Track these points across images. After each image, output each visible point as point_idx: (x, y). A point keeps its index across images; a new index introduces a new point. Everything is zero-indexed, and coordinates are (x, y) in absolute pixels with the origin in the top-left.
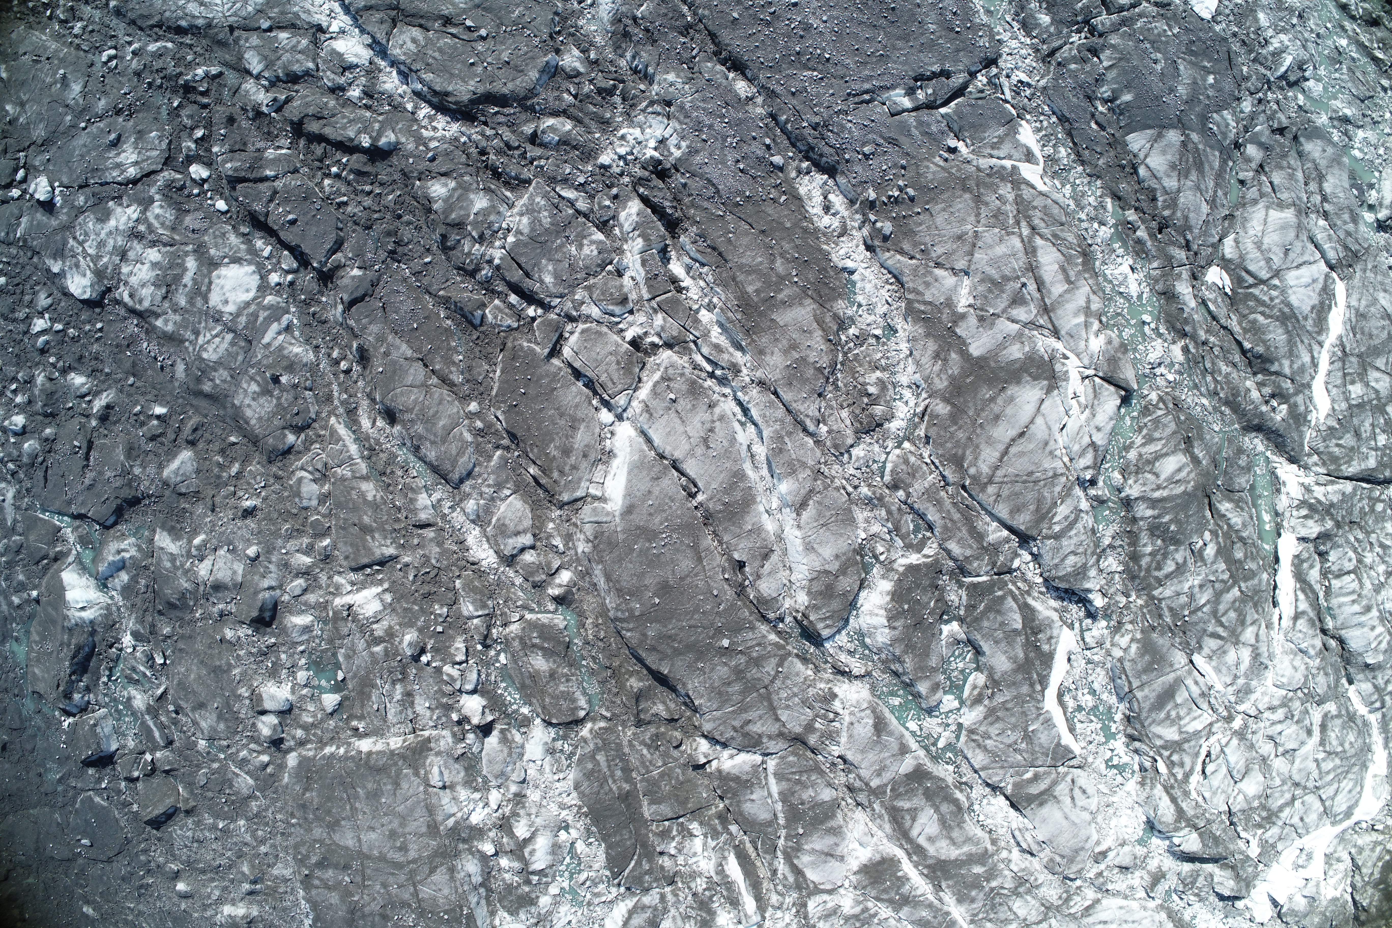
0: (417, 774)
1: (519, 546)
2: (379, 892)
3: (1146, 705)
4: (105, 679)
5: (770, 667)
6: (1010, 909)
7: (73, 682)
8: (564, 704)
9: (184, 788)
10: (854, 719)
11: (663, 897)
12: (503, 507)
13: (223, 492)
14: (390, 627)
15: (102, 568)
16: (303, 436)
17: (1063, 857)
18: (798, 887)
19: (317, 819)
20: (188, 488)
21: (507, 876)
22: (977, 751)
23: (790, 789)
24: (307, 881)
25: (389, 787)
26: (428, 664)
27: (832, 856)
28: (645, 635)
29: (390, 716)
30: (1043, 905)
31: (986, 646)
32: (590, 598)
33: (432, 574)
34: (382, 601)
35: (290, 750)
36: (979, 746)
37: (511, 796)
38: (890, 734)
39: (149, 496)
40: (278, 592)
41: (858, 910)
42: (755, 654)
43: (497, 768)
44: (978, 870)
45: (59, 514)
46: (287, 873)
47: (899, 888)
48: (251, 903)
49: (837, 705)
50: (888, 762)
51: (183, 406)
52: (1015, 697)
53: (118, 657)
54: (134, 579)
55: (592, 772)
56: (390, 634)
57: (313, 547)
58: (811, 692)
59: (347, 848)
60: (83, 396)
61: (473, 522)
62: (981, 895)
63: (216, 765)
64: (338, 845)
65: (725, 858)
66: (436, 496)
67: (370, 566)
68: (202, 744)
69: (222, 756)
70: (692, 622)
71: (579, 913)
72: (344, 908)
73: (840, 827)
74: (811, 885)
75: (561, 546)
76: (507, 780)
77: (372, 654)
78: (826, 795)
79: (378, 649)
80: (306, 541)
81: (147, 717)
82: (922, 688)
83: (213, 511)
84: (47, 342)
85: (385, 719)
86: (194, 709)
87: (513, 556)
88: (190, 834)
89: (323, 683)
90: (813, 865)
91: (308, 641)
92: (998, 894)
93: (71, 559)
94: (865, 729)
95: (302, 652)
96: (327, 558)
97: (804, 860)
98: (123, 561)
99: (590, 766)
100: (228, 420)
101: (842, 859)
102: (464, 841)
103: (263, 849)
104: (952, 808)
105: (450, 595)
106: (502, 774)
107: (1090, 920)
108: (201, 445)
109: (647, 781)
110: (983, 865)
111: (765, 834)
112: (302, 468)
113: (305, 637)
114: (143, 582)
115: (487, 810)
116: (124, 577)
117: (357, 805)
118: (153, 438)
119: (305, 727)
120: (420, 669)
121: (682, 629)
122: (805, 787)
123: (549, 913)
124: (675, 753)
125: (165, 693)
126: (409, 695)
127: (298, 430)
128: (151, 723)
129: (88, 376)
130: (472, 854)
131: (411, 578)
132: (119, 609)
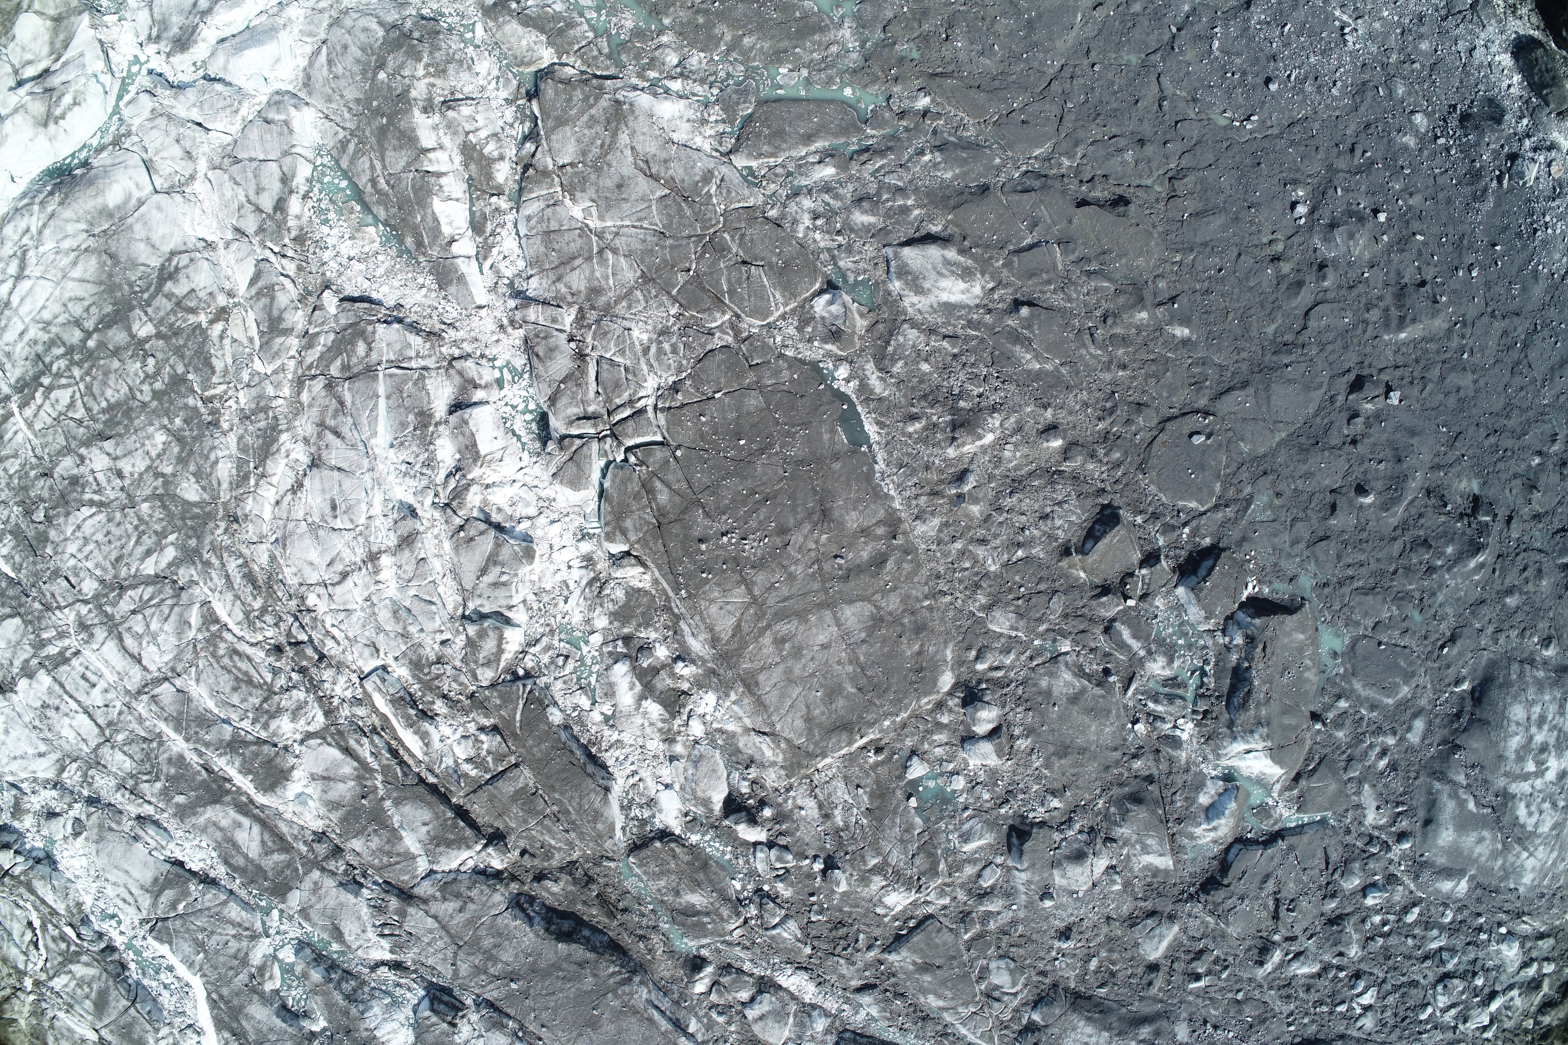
0: (788, 741)
1: (757, 1007)
2: (797, 562)
3: (113, 994)
4: (1207, 668)
5: (464, 968)
6: (131, 757)
7: (1246, 659)
8: (653, 868)
9: (1078, 578)
10: (363, 936)
11: (475, 677)
12: (786, 1034)
13: (1102, 938)
14: (867, 886)
15: (1233, 805)
16: (1024, 1021)
17: (111, 829)
18: (340, 733)
19: (897, 621)
20: (1145, 927)
21: (653, 635)
22: (238, 920)
23: (393, 845)
24: (893, 525)
25: (817, 712)
26: (816, 857)
27: (324, 778)
28: (595, 976)
29: (840, 785)
30: (105, 767)
31: (279, 1023)
32: (667, 974)
33: (839, 949)
34: (886, 907)
35: (950, 694)
36: (240, 925)
37: (679, 738)
38: (324, 928)
39: (1191, 896)
40: (1010, 863)
41: (273, 725)
42: (483, 977)
43: (704, 768)
44: (180, 799)
45: (1303, 826)
46: (921, 528)
47: (244, 761)
48: (959, 458)
49: (386, 944)
50: (313, 899)
51: (1172, 997)
52: (230, 982)
53: (1195, 704)
54: (1191, 801)
55: (595, 820)
56: (864, 880)
57: (983, 924)
58: (415, 950)
59: (851, 602)
60: (1298, 955)
61: (814, 1007)
62: (165, 770)
63: (1042, 628)
64: (862, 599)
65: (426, 754)
66: (862, 1016)
67: (912, 930)
68: (1065, 646)
69: (1036, 642)
70: (554, 998)
71: (559, 617)
72: (836, 514)
73: (329, 811)
74: (329, 739)
75: (714, 1015)
76: (689, 756)
77: (879, 854)
78: (357, 844)
79: (873, 862)
80: (992, 926)
81: (1142, 653)
82: (316, 976)
83: (1109, 918)
84: (1353, 987)
85: (846, 779)
86: (1083, 691)
87: (760, 992)
88: (1058, 522)
89: (931, 784)
90: (338, 765)
91: (962, 823)
92: (149, 773)
93: (1277, 787)
94: (350, 929)
95: (966, 808)
96: (964, 917)
97: (348, 767)
98: (1208, 819)
99: (600, 826)
100: (1114, 1005)
101: (313, 777)
102: (713, 672)
103: (958, 545)
104: (233, 861)
105: (814, 933)
106: (696, 762)
107: (55, 756)
108: (1140, 970)
109: (539, 813)
110: (178, 805)
111: (397, 788)
112: (1015, 995)
113: (966, 827)
114: (1179, 804)
115: (700, 710)
116: (1204, 799)
117: (850, 669)
118: (1199, 954)
119: (940, 726)
120: (822, 849)
121: (562, 990)
122: (380, 850)
123: (592, 609)
124: (522, 843)
125: (1126, 689)
126: (827, 816)
127: (1031, 1028)
128: (1135, 644)
129: (1295, 976)
130: (701, 658)
131: (861, 936)
132: (1205, 759)
